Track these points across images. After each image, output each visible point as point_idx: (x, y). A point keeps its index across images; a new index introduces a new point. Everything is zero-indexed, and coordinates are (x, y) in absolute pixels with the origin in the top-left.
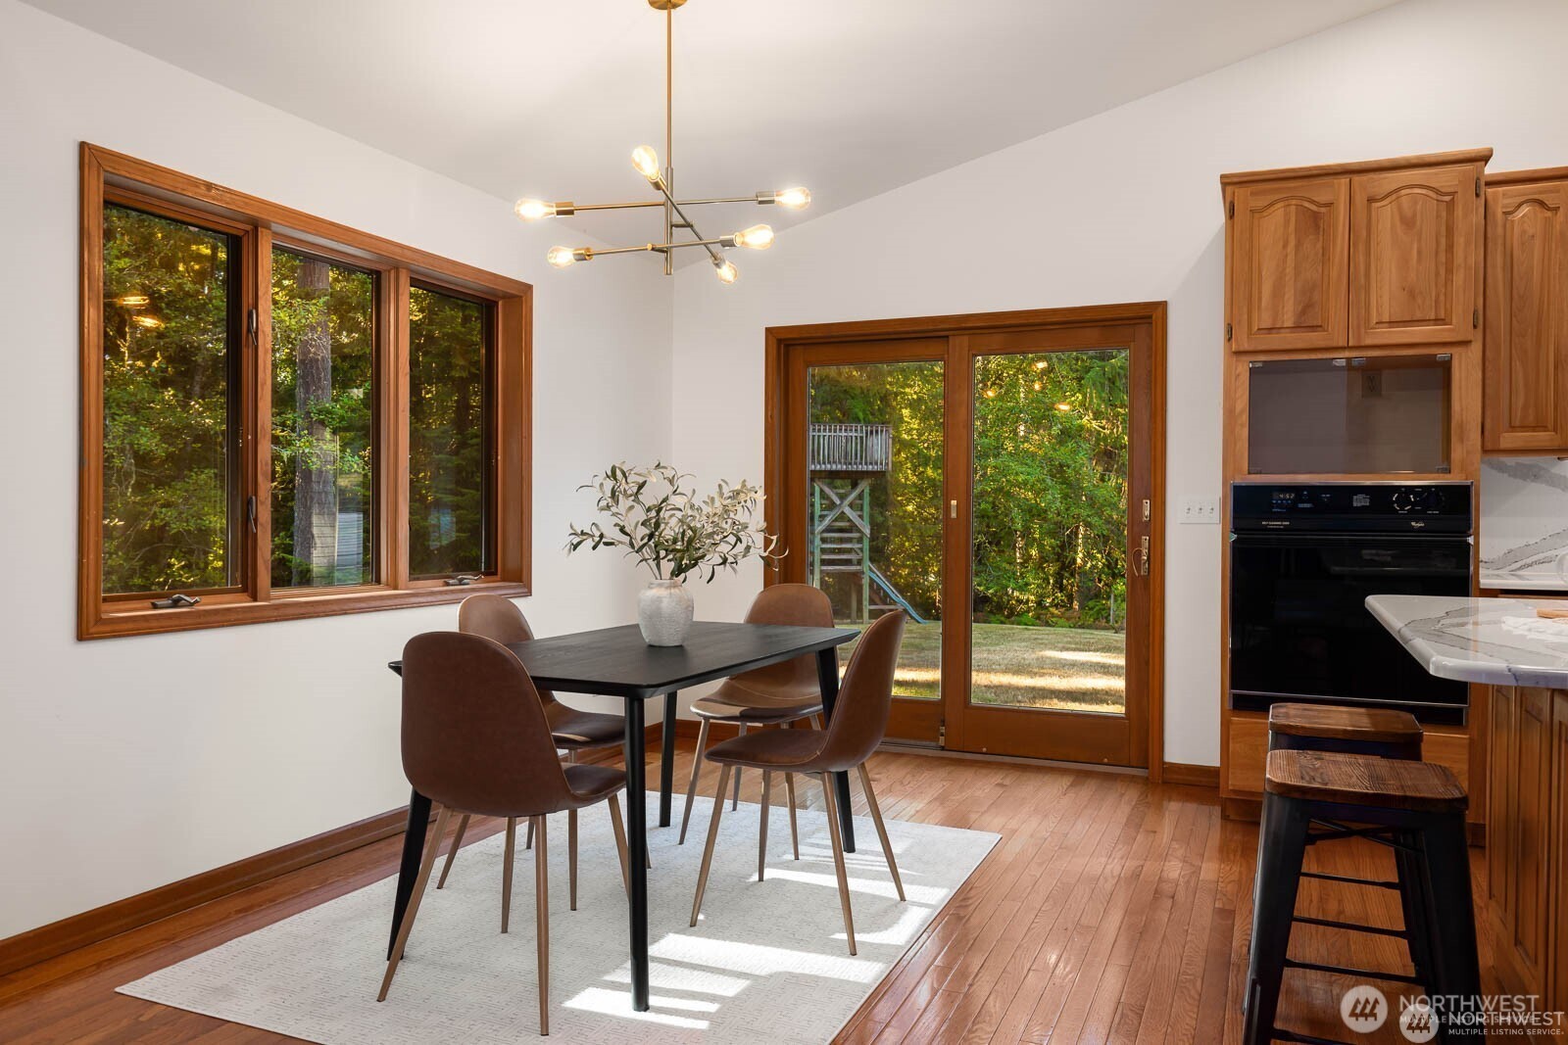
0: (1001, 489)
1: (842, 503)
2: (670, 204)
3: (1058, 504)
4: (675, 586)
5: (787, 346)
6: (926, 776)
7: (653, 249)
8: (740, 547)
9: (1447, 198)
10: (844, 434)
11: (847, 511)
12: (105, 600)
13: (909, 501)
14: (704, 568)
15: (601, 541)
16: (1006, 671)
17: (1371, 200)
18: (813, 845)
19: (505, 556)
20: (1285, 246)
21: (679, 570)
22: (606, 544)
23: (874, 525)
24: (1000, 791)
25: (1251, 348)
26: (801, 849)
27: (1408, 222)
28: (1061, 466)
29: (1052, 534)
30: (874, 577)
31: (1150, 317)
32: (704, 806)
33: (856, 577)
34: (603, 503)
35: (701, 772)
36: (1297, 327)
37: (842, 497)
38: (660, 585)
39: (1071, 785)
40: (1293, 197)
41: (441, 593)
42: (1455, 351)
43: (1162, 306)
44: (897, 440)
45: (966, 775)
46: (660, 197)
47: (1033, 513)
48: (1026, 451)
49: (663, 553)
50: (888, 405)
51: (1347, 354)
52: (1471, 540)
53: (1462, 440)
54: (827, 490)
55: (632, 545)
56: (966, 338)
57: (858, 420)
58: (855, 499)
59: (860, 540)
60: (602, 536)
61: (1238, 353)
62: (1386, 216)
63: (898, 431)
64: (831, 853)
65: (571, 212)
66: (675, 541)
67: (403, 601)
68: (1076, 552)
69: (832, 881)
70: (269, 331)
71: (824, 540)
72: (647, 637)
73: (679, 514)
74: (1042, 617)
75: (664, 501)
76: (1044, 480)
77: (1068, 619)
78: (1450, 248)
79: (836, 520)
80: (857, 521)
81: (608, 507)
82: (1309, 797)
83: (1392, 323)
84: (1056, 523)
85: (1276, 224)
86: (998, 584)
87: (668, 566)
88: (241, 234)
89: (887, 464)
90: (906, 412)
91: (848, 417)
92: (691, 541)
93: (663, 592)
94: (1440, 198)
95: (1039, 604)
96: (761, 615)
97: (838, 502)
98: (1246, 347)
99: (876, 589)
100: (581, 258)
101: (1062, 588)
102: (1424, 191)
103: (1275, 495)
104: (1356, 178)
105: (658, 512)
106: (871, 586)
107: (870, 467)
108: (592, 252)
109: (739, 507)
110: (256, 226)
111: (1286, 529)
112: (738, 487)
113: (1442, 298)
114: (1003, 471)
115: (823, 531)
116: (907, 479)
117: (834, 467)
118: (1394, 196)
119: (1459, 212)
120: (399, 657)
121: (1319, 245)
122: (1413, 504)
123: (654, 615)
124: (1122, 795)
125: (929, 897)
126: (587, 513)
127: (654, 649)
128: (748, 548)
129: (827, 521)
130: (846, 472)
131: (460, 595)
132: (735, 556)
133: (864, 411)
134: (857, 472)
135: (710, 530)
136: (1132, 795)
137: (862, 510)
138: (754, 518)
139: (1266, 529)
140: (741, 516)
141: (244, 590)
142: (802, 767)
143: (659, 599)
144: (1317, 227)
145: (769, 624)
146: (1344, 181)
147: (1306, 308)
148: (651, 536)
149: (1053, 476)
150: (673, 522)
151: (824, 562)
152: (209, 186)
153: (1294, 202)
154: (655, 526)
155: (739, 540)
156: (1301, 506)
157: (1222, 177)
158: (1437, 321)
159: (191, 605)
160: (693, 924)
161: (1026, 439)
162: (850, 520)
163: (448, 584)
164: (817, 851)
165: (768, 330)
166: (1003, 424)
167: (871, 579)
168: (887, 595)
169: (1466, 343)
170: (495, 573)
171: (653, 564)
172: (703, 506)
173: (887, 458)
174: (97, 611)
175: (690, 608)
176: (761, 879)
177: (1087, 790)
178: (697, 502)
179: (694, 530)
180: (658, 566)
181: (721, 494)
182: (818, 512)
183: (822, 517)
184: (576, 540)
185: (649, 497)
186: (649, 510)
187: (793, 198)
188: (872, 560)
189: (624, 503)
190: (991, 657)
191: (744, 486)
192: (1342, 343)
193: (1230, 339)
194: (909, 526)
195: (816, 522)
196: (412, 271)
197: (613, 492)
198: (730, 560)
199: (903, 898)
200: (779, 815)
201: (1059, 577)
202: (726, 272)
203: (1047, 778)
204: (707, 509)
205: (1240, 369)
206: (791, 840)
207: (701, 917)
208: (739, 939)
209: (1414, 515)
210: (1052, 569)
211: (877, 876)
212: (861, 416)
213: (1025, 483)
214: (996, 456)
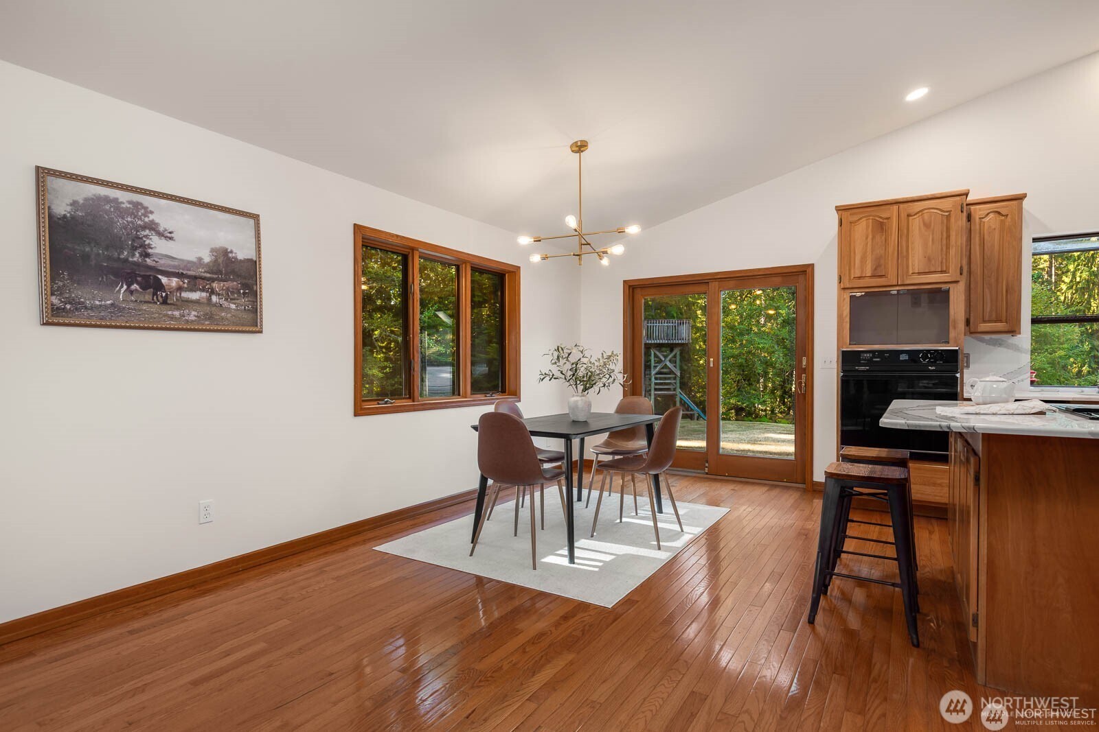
0: (750, 352)
1: (665, 359)
2: (581, 236)
3: (782, 359)
4: (583, 396)
5: (633, 289)
6: (698, 485)
7: (574, 255)
8: (611, 380)
9: (947, 214)
10: (666, 325)
11: (668, 364)
12: (364, 401)
13: (701, 358)
14: (596, 388)
15: (553, 377)
16: (748, 443)
17: (909, 216)
18: (644, 510)
19: (509, 385)
20: (867, 238)
21: (585, 389)
22: (555, 378)
23: (682, 370)
24: (733, 492)
25: (850, 286)
26: (638, 511)
27: (927, 226)
28: (783, 339)
29: (778, 375)
30: (682, 397)
31: (806, 271)
32: (595, 494)
33: (673, 396)
34: (553, 361)
35: (594, 481)
36: (873, 276)
37: (665, 357)
38: (577, 396)
39: (768, 490)
40: (870, 216)
41: (484, 400)
42: (950, 286)
43: (811, 266)
44: (694, 327)
45: (718, 485)
46: (577, 233)
47: (767, 364)
48: (764, 332)
49: (578, 382)
50: (690, 309)
51: (897, 288)
52: (958, 375)
53: (955, 328)
54: (658, 353)
55: (566, 379)
56: (717, 283)
57: (673, 317)
58: (673, 357)
59: (675, 379)
60: (553, 375)
61: (844, 289)
62: (916, 223)
63: (695, 322)
64: (651, 513)
65: (540, 241)
66: (583, 377)
67: (469, 403)
68: (792, 385)
69: (651, 523)
70: (418, 292)
71: (656, 379)
72: (573, 418)
73: (585, 366)
74: (772, 418)
75: (579, 360)
76: (773, 347)
77: (787, 419)
78: (948, 237)
79: (663, 368)
80: (673, 369)
81: (556, 363)
82: (840, 478)
83: (919, 273)
84: (780, 369)
85: (862, 228)
86: (748, 401)
87: (581, 388)
88: (407, 253)
89: (689, 340)
90: (699, 312)
91: (669, 316)
92: (590, 377)
93: (578, 398)
94: (944, 214)
95: (773, 411)
96: (621, 410)
97: (663, 359)
98: (848, 286)
99: (683, 403)
100: (544, 259)
101: (784, 403)
102: (935, 211)
103: (862, 355)
104: (901, 206)
105: (576, 365)
106: (681, 402)
107: (680, 341)
108: (548, 256)
109: (610, 363)
110: (413, 249)
111: (867, 371)
112: (610, 354)
113: (944, 261)
114: (750, 342)
115: (656, 374)
116: (700, 347)
117: (661, 341)
118: (920, 214)
119: (953, 220)
120: (477, 423)
121: (883, 238)
122: (930, 359)
123: (574, 408)
124: (791, 495)
125: (693, 531)
126: (547, 366)
127: (575, 422)
128: (614, 380)
129: (657, 369)
130: (667, 344)
131: (493, 401)
132: (609, 383)
133: (676, 313)
134: (672, 344)
135: (598, 372)
136: (796, 495)
137: (676, 363)
138: (618, 366)
139: (857, 371)
140: (612, 367)
141: (410, 398)
142: (638, 471)
143: (577, 401)
144: (882, 229)
145: (624, 413)
146: (896, 207)
147: (877, 267)
148: (574, 375)
149: (778, 345)
150: (582, 369)
151: (656, 390)
152: (397, 236)
153: (871, 218)
154: (575, 371)
155: (610, 376)
156: (874, 360)
157: (836, 207)
158: (942, 272)
159: (392, 403)
160: (592, 536)
161: (764, 325)
162: (670, 368)
163: (486, 396)
164: (646, 513)
165: (624, 281)
166: (751, 318)
167: (681, 398)
168: (689, 406)
169: (957, 282)
170: (505, 392)
171: (574, 387)
172: (595, 362)
173: (689, 336)
174: (361, 405)
175: (589, 405)
176: (621, 522)
177: (775, 492)
178: (593, 361)
179: (591, 372)
180: (576, 387)
181: (603, 357)
182: (653, 364)
183: (655, 367)
184: (542, 377)
185: (573, 359)
186: (573, 364)
187: (633, 229)
188: (680, 388)
189: (562, 361)
190: (740, 437)
191: (612, 353)
192: (895, 283)
193: (840, 282)
194: (701, 372)
195: (652, 369)
196: (472, 264)
197: (558, 357)
198: (607, 385)
199: (682, 531)
200: (629, 499)
201: (782, 398)
202: (605, 262)
203: (756, 487)
204: (597, 364)
205: (845, 297)
206: (634, 508)
207: (595, 534)
208: (611, 542)
209: (932, 364)
210: (778, 393)
211: (672, 522)
212: (675, 315)
213: (763, 348)
214: (748, 334)
